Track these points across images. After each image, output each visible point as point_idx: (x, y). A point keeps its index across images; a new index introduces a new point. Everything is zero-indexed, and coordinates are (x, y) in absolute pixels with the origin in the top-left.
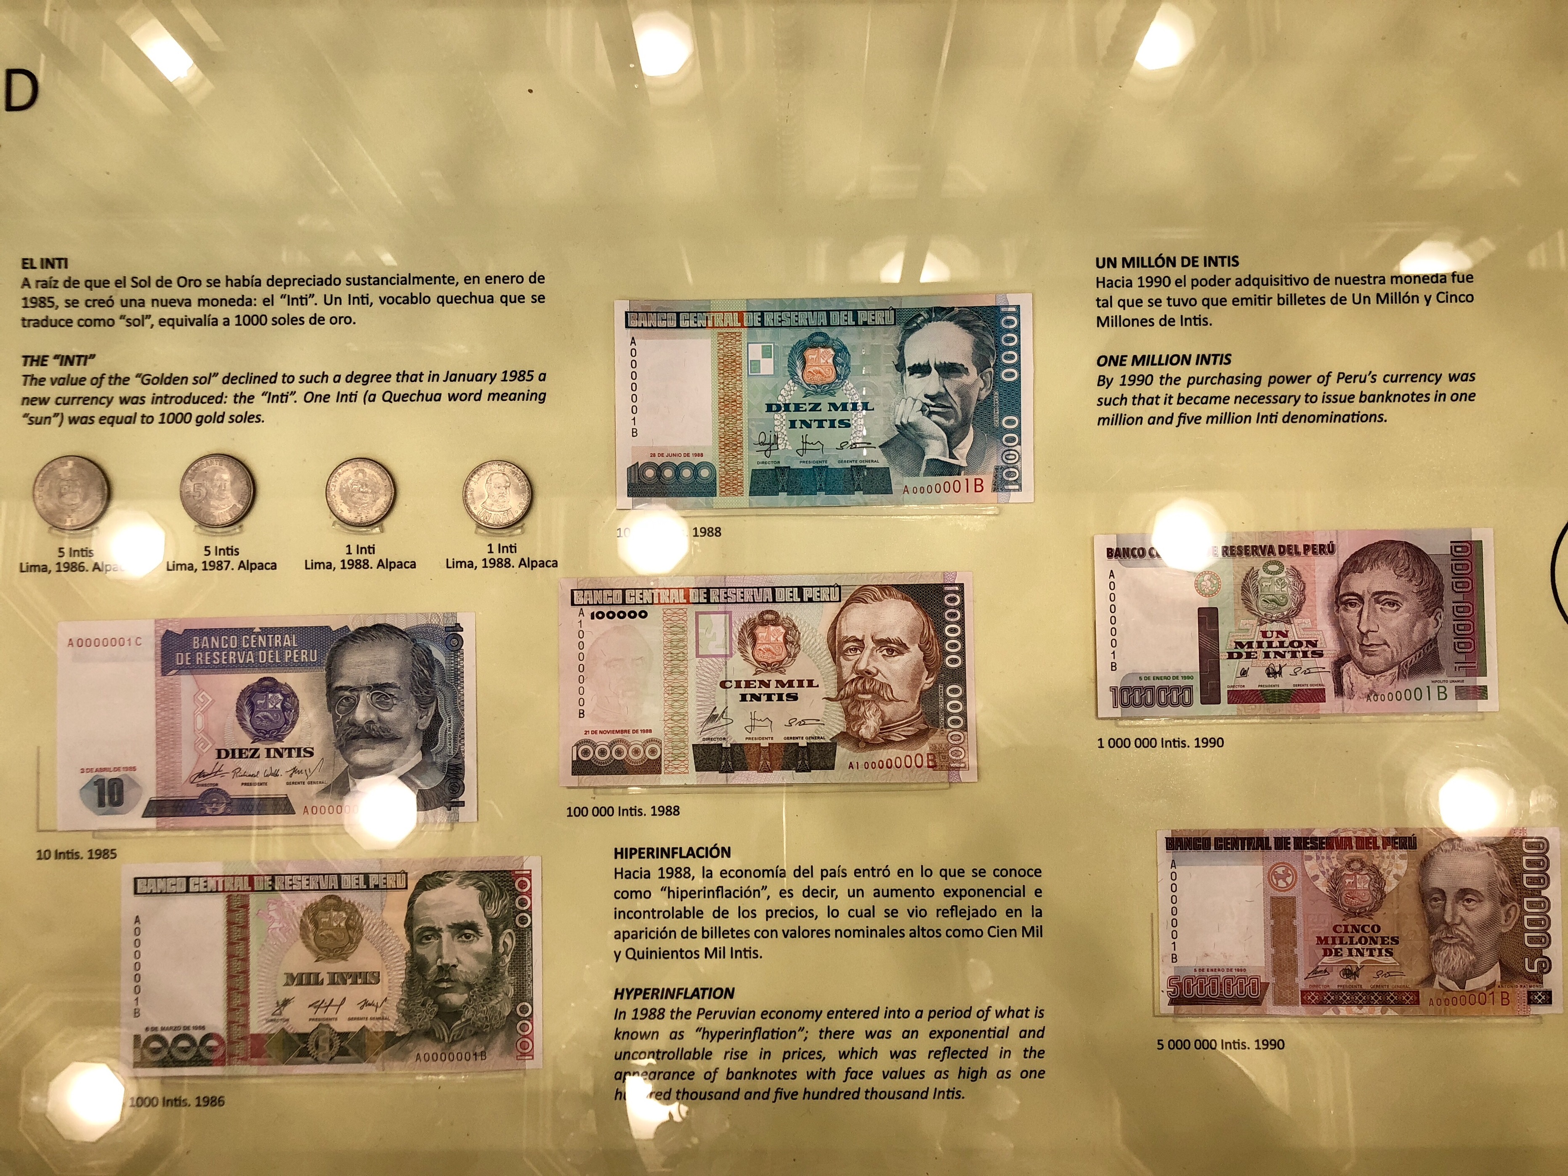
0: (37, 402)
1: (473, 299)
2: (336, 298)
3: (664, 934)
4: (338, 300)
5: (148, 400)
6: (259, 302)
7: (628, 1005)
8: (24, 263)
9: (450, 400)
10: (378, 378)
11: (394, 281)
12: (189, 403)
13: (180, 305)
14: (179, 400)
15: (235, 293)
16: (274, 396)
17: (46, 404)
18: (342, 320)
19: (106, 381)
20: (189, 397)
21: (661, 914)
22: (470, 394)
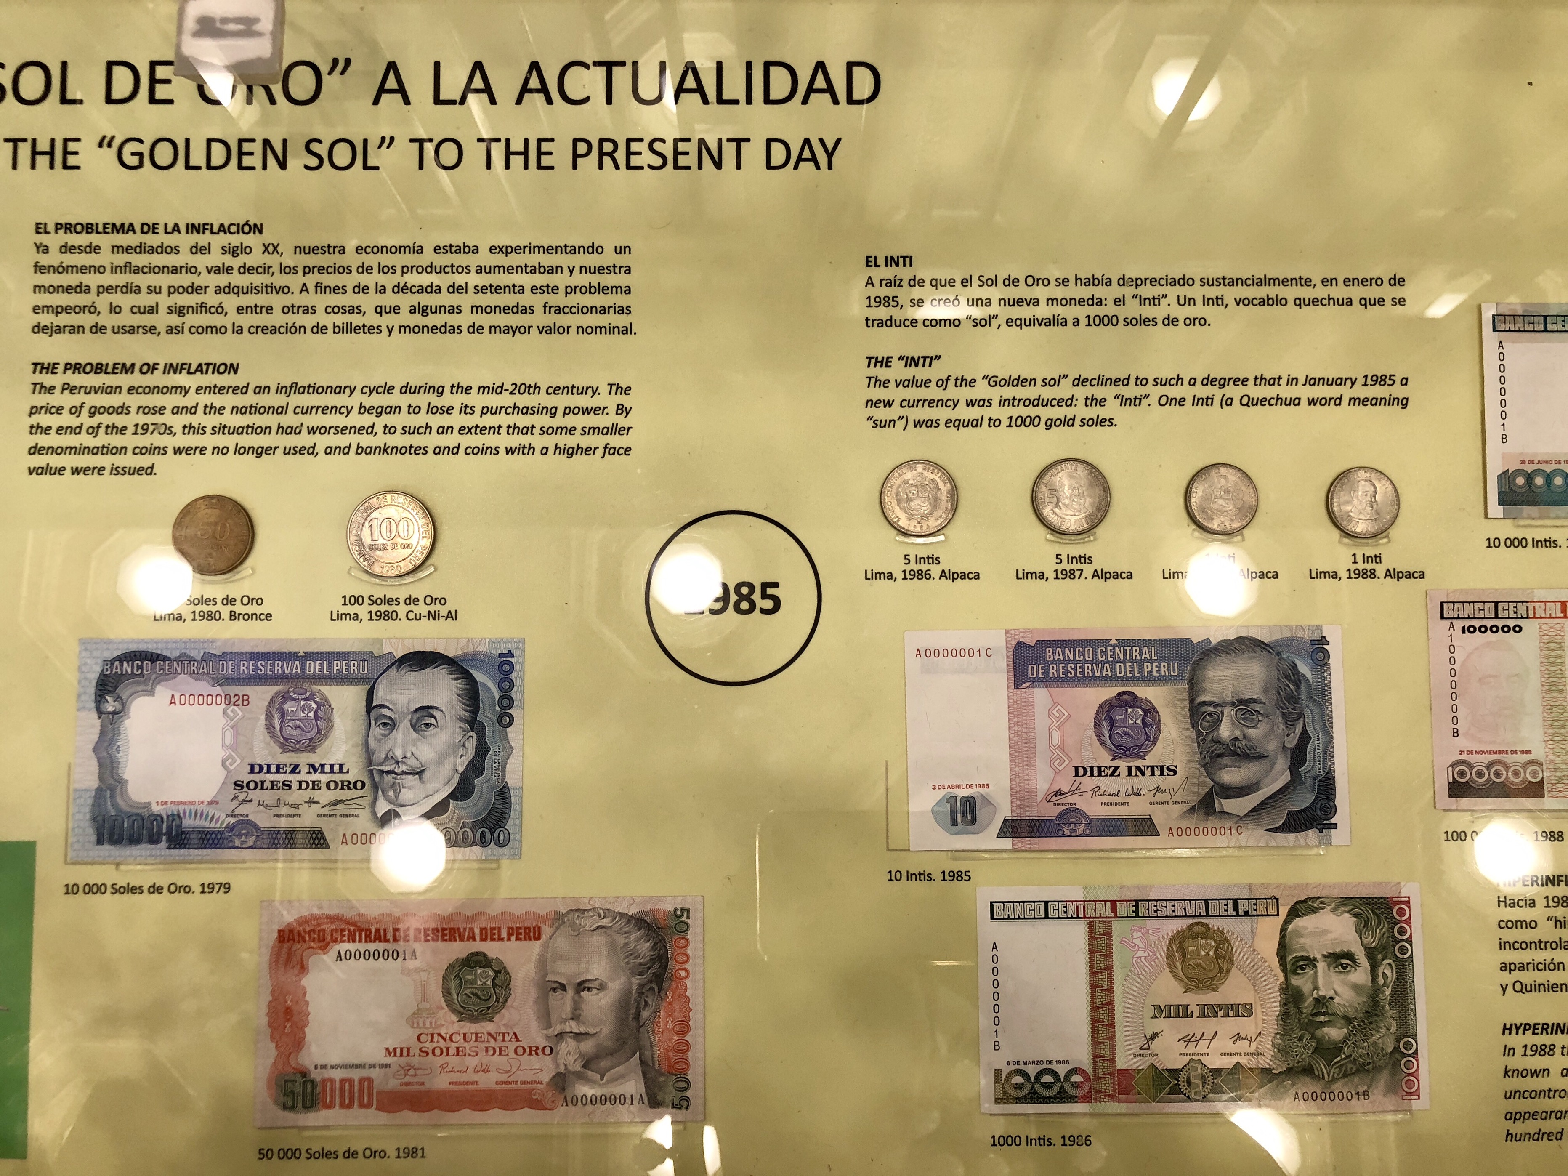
0: (882, 405)
1: (1332, 301)
2: (1190, 299)
3: (1552, 966)
4: (1192, 301)
5: (995, 403)
6: (1110, 303)
7: (1517, 1041)
8: (867, 261)
9: (1310, 404)
10: (1234, 381)
11: (1249, 282)
12: (1037, 405)
13: (1028, 305)
14: (1027, 403)
15: (1085, 292)
16: (1127, 400)
17: (890, 406)
18: (1197, 321)
19: (951, 383)
20: (1038, 400)
21: (1548, 945)
22: (1331, 399)
